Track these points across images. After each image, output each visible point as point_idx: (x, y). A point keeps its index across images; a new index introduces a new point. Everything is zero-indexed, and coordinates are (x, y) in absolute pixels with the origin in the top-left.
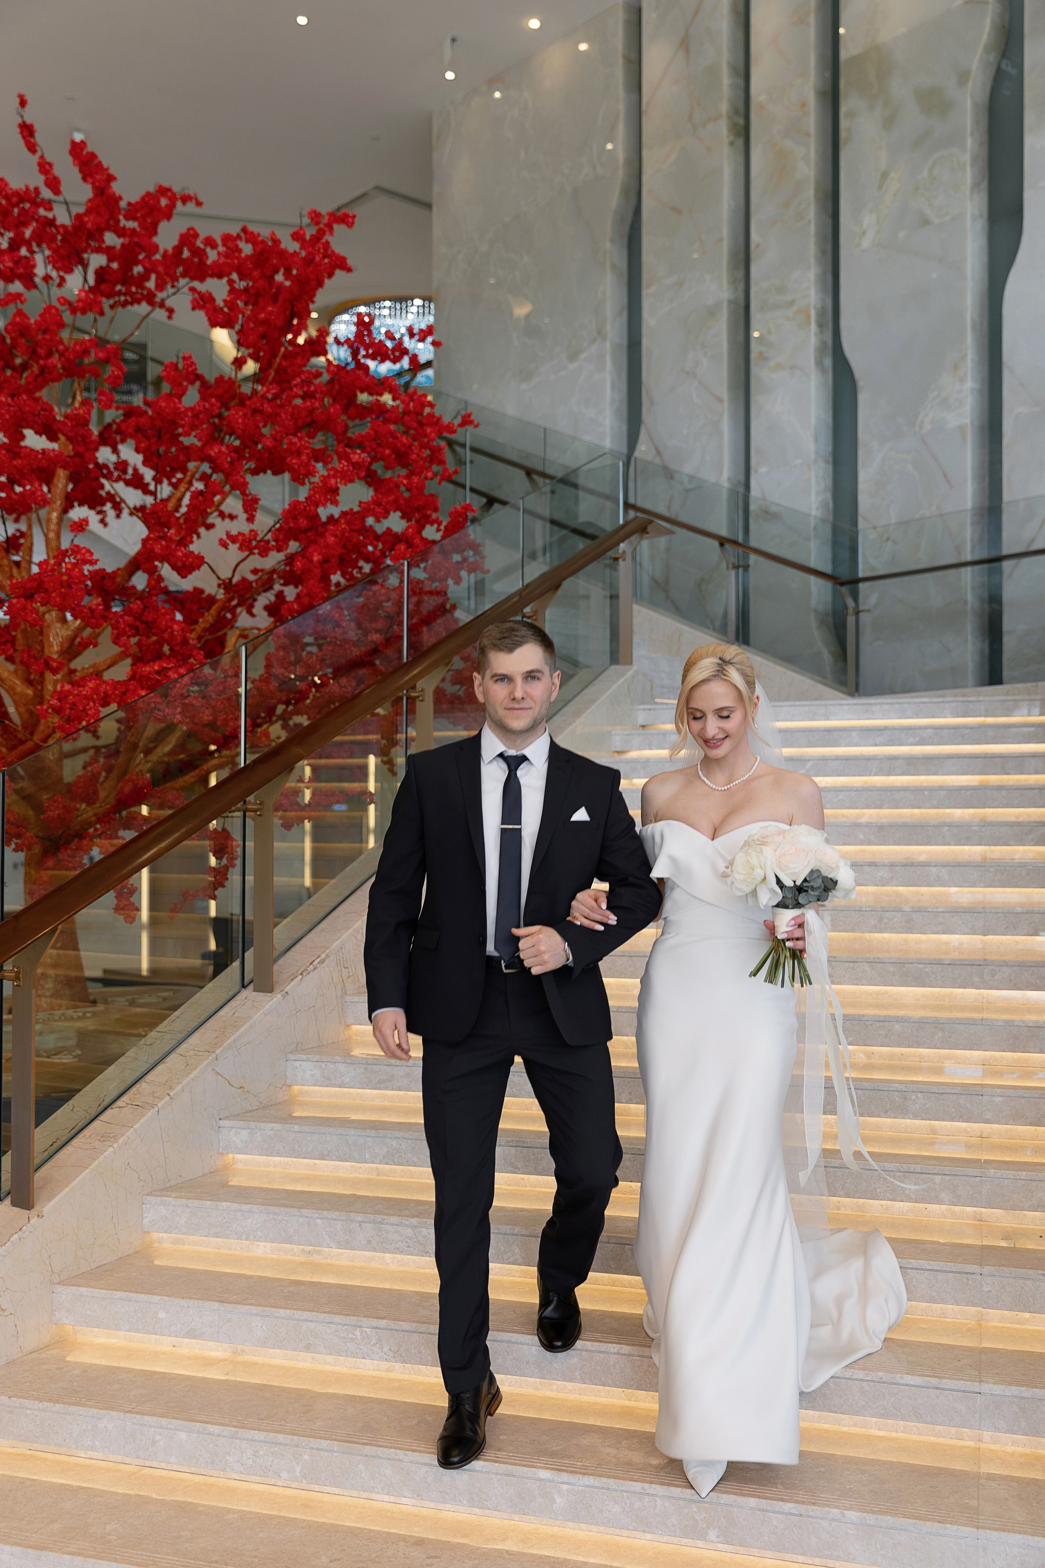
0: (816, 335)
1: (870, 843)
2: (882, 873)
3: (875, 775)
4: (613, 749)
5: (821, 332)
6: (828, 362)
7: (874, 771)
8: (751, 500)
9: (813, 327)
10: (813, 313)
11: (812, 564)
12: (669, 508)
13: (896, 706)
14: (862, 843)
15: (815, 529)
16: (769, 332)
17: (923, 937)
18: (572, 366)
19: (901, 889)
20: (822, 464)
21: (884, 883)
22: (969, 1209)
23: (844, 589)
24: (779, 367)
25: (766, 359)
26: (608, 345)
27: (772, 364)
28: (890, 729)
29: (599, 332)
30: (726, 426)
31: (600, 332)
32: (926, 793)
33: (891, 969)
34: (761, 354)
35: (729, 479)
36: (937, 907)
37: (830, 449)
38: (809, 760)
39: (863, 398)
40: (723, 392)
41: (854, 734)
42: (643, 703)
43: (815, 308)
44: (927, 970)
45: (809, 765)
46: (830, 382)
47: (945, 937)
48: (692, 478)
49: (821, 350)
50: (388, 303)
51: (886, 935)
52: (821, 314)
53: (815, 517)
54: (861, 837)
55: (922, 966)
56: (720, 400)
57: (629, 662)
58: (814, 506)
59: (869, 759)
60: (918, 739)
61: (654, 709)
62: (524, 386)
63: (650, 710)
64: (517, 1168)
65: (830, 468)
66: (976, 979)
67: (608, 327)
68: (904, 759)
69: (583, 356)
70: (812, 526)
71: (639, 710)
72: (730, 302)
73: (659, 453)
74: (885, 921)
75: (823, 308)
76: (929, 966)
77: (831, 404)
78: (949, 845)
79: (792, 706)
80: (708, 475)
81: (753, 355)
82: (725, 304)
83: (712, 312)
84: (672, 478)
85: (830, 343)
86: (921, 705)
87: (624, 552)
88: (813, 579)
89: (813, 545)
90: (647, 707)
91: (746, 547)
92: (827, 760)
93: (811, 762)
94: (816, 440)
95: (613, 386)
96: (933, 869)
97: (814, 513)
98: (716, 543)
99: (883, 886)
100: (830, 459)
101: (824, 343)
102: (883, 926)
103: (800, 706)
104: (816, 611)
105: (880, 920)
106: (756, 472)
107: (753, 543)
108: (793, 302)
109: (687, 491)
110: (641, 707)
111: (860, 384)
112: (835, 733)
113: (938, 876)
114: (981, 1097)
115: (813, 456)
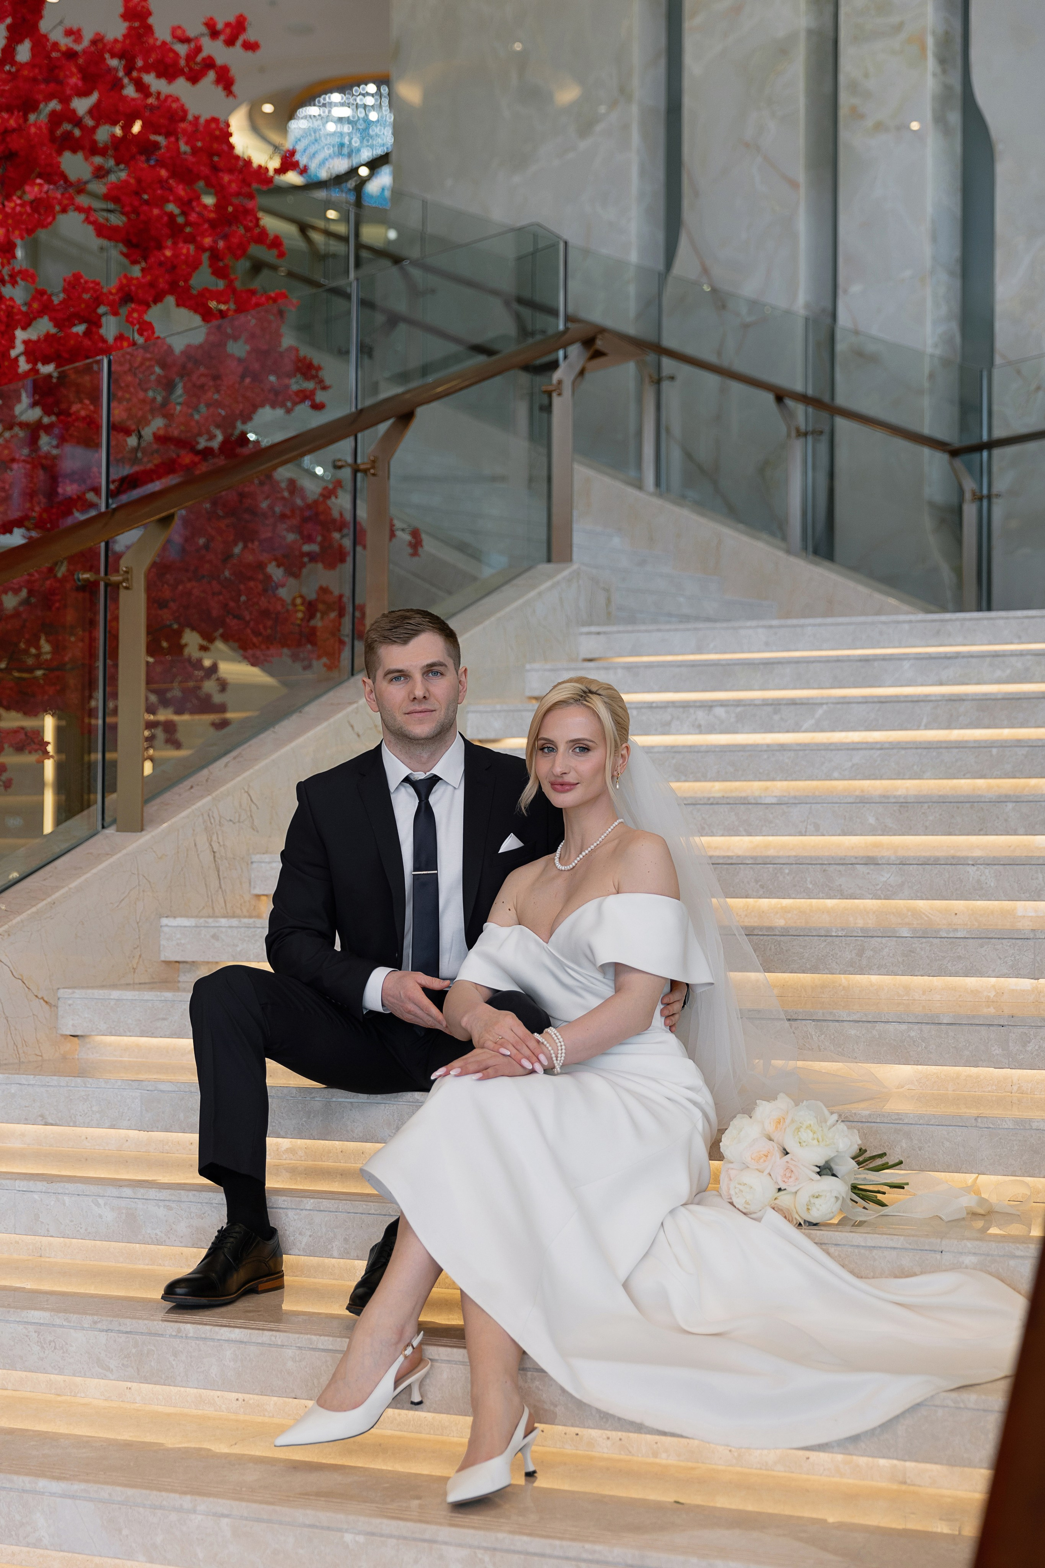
0: (935, 75)
1: (885, 831)
2: (887, 876)
3: (927, 727)
4: (528, 693)
5: (944, 71)
6: (955, 118)
7: (925, 721)
8: (839, 335)
9: (931, 63)
10: (930, 41)
11: (926, 431)
12: (719, 354)
13: (985, 622)
14: (873, 832)
15: (931, 376)
16: (866, 75)
17: (938, 982)
18: (583, 145)
19: (921, 904)
20: (943, 277)
21: (888, 893)
22: (882, 1462)
23: (958, 463)
24: (879, 127)
25: (862, 117)
26: (635, 109)
27: (869, 123)
28: (964, 657)
29: (622, 90)
30: (802, 224)
31: (624, 91)
32: (994, 751)
33: (853, 1032)
34: (854, 109)
35: (807, 306)
36: (956, 930)
37: (957, 253)
38: (822, 704)
39: (1004, 169)
40: (801, 175)
41: (906, 664)
42: (591, 624)
43: (934, 33)
44: (912, 1034)
45: (820, 712)
46: (958, 149)
47: (972, 982)
48: (753, 304)
49: (943, 100)
50: (372, 88)
51: (874, 978)
52: (944, 43)
53: (932, 356)
54: (872, 820)
55: (904, 1027)
56: (794, 185)
57: (567, 558)
58: (930, 342)
59: (917, 701)
60: (1008, 671)
61: (605, 633)
62: (517, 179)
63: (599, 633)
64: (109, 1369)
65: (958, 283)
66: (997, 1051)
67: (636, 82)
68: (973, 700)
69: (599, 128)
70: (927, 371)
71: (581, 634)
72: (810, 32)
73: (705, 271)
74: (869, 953)
75: (947, 33)
76: (916, 1027)
77: (958, 184)
78: (1015, 833)
79: (820, 625)
80: (777, 299)
81: (843, 112)
82: (803, 36)
83: (783, 50)
84: (724, 307)
85: (958, 88)
86: (1026, 621)
87: (560, 382)
88: (926, 451)
89: (926, 402)
90: (593, 629)
91: (832, 409)
92: (849, 703)
93: (825, 707)
94: (934, 239)
95: (642, 172)
96: (971, 870)
97: (929, 350)
98: (770, 397)
99: (887, 898)
100: (958, 269)
101: (947, 88)
102: (864, 962)
103: (832, 624)
104: (932, 504)
105: (861, 953)
106: (845, 291)
107: (841, 400)
108: (898, 28)
109: (746, 326)
110: (585, 629)
111: (999, 147)
112: (876, 664)
113: (979, 881)
114: (938, 1256)
115: (928, 264)
